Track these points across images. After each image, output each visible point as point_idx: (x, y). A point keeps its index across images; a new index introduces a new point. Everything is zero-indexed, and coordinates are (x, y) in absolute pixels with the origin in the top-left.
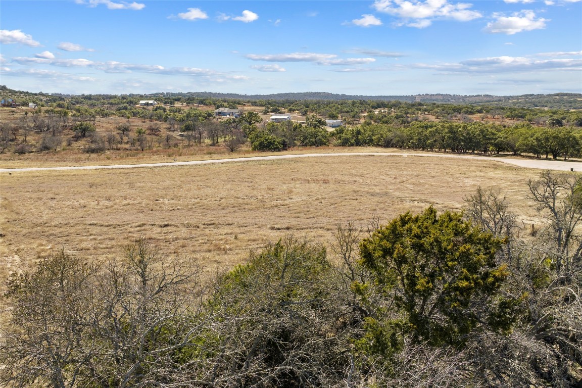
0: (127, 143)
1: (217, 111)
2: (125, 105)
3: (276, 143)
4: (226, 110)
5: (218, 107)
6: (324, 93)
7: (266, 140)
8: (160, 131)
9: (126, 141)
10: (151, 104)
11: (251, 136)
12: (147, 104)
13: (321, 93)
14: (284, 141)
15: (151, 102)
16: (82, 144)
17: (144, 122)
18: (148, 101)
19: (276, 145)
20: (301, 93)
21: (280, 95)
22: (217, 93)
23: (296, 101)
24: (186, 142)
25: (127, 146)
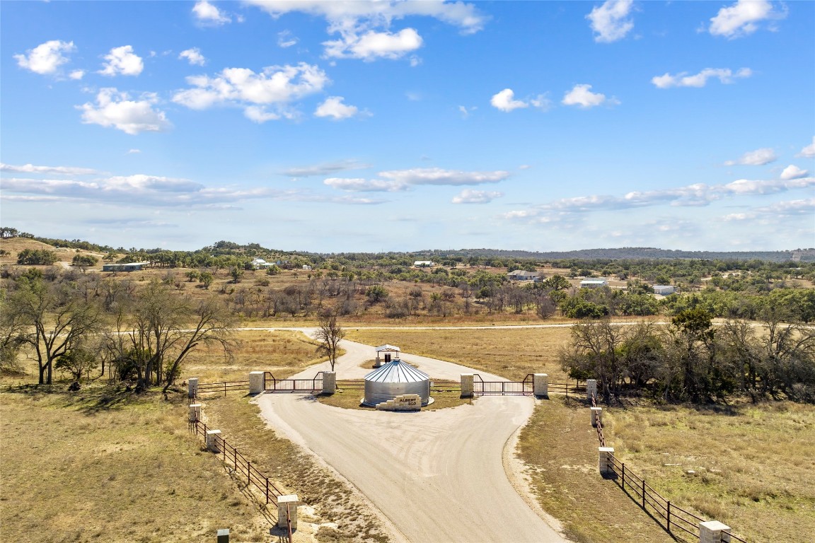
0: (423, 309)
1: (511, 274)
2: (399, 266)
3: (596, 310)
4: (523, 273)
5: (511, 270)
6: (650, 248)
7: (585, 307)
8: (454, 297)
9: (421, 307)
10: (428, 266)
11: (561, 304)
12: (424, 266)
13: (644, 249)
14: (605, 309)
15: (427, 263)
16: (377, 308)
17: (433, 287)
18: (424, 262)
19: (597, 313)
20: (615, 249)
21: (585, 252)
22: (500, 250)
23: (611, 261)
24: (486, 309)
25: (425, 312)
